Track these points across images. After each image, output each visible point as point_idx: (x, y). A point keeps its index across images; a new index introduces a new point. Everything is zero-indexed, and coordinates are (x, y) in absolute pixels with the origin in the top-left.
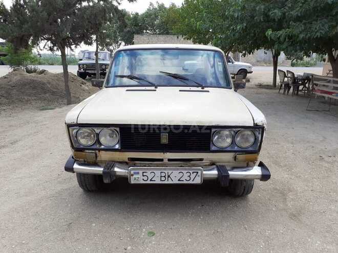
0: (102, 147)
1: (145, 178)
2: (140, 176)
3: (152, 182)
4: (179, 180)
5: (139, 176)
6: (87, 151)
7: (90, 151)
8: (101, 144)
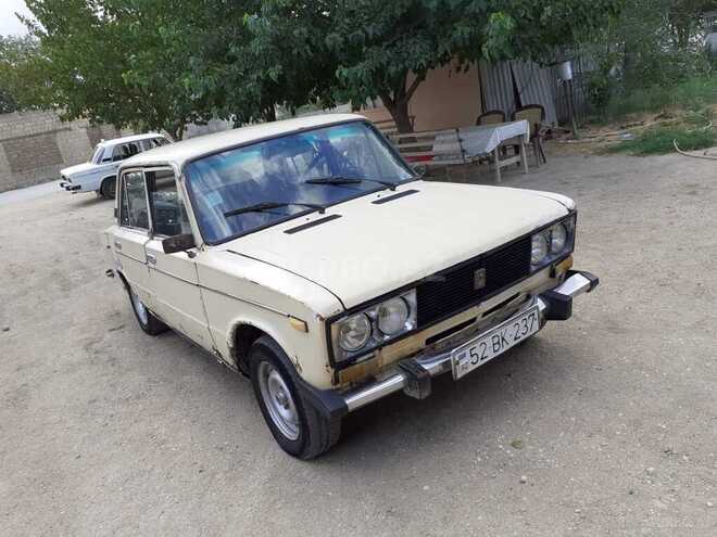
0: (387, 337)
1: (474, 359)
2: (468, 359)
3: (486, 360)
4: (516, 339)
5: (466, 360)
6: (360, 359)
7: (366, 357)
8: (382, 334)
